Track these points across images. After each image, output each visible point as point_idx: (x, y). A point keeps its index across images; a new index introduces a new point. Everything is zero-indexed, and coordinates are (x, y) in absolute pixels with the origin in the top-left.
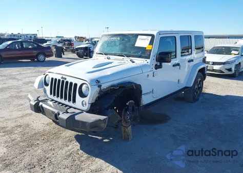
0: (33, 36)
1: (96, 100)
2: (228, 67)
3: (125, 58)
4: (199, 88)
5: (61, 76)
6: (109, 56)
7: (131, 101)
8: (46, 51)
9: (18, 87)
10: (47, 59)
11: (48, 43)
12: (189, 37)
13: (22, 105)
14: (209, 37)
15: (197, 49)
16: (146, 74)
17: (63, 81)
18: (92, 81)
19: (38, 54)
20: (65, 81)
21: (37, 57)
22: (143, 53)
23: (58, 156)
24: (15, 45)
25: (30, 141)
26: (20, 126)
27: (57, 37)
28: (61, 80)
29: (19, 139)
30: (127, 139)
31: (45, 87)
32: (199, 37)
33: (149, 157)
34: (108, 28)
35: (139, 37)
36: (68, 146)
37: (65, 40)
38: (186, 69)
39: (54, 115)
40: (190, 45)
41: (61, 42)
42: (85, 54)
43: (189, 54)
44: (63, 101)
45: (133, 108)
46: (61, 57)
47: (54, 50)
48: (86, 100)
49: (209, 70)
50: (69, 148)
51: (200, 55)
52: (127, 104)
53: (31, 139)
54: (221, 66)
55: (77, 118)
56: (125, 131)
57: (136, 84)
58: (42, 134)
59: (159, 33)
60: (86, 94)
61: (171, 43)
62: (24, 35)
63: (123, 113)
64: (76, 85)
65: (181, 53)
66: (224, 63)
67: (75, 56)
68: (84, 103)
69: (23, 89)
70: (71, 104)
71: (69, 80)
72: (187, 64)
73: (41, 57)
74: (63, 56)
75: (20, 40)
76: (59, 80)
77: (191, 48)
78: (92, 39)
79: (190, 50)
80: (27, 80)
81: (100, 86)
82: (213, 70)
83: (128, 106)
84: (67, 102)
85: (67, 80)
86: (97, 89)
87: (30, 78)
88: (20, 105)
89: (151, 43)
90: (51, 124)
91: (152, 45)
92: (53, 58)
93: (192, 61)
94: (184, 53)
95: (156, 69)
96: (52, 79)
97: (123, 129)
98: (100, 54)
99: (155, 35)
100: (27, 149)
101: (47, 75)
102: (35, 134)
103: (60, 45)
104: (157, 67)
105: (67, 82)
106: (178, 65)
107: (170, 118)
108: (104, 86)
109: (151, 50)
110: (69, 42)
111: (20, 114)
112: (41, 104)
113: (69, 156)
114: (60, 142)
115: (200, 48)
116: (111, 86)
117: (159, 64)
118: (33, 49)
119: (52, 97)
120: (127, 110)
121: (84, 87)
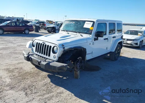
0: (21, 19)
1: (61, 56)
2: (135, 42)
3: (78, 34)
4: (118, 53)
5: (42, 42)
6: (68, 32)
7: (80, 57)
8: (29, 28)
9: (14, 48)
10: (30, 33)
11: (30, 23)
12: (114, 24)
13: (18, 57)
14: (126, 25)
15: (118, 31)
16: (89, 43)
17: (43, 45)
18: (60, 45)
19: (25, 29)
20: (45, 44)
21: (24, 31)
22: (88, 31)
23: (39, 85)
24: (12, 24)
25: (23, 76)
26: (17, 69)
27: (35, 20)
28: (42, 44)
29: (17, 75)
30: (77, 78)
31: (33, 47)
32: (120, 24)
33: (89, 88)
34: (66, 16)
35: (86, 22)
36: (44, 80)
37: (40, 22)
38: (111, 42)
39: (38, 63)
40: (114, 28)
41: (38, 23)
42: (53, 31)
43: (113, 33)
44: (43, 55)
45: (81, 61)
46: (38, 32)
47: (34, 27)
48: (56, 55)
49: (125, 44)
50: (45, 81)
51: (120, 34)
52: (78, 59)
53: (24, 76)
54: (132, 41)
55: (51, 64)
56: (76, 74)
57: (83, 48)
58: (30, 73)
59: (97, 21)
60: (56, 52)
61: (104, 26)
62: (16, 18)
63: (75, 64)
64: (51, 47)
65: (109, 33)
66: (133, 40)
67: (46, 32)
68: (55, 56)
69: (17, 49)
70: (47, 57)
71: (47, 44)
72: (112, 39)
73: (27, 32)
74: (39, 31)
75: (13, 21)
76: (41, 44)
77: (115, 30)
78: (56, 22)
79: (114, 31)
80: (19, 44)
81: (64, 48)
82: (127, 44)
83: (78, 60)
84: (45, 56)
85: (46, 44)
86: (62, 49)
87: (21, 43)
88: (16, 57)
89: (93, 26)
90: (35, 68)
91: (93, 27)
92: (33, 32)
93: (115, 37)
94: (111, 33)
95: (95, 41)
96: (37, 43)
97: (75, 72)
98: (63, 31)
99: (95, 21)
100: (22, 80)
101: (34, 41)
102: (26, 73)
103: (38, 25)
104: (95, 39)
105: (46, 45)
106: (107, 39)
107: (100, 69)
108: (66, 48)
109: (92, 30)
110: (43, 23)
111: (17, 62)
112: (30, 56)
113: (45, 85)
114: (40, 78)
115: (120, 31)
116: (70, 48)
117: (96, 38)
118: (22, 26)
119: (36, 53)
120: (78, 62)
121: (55, 48)
